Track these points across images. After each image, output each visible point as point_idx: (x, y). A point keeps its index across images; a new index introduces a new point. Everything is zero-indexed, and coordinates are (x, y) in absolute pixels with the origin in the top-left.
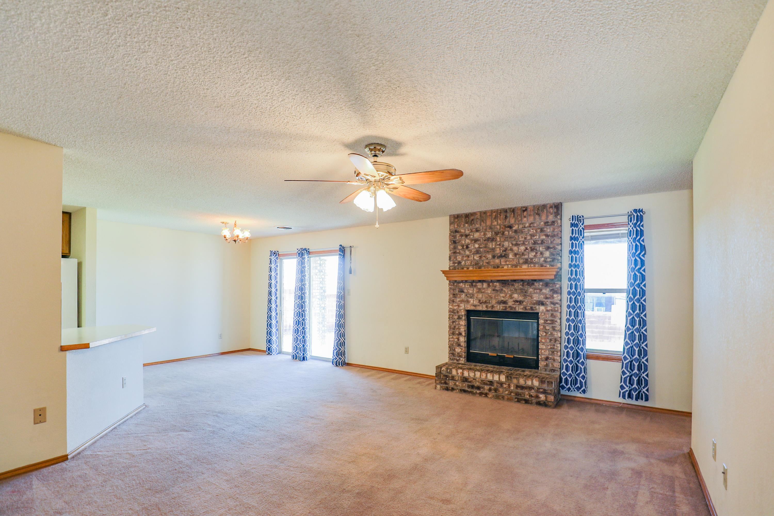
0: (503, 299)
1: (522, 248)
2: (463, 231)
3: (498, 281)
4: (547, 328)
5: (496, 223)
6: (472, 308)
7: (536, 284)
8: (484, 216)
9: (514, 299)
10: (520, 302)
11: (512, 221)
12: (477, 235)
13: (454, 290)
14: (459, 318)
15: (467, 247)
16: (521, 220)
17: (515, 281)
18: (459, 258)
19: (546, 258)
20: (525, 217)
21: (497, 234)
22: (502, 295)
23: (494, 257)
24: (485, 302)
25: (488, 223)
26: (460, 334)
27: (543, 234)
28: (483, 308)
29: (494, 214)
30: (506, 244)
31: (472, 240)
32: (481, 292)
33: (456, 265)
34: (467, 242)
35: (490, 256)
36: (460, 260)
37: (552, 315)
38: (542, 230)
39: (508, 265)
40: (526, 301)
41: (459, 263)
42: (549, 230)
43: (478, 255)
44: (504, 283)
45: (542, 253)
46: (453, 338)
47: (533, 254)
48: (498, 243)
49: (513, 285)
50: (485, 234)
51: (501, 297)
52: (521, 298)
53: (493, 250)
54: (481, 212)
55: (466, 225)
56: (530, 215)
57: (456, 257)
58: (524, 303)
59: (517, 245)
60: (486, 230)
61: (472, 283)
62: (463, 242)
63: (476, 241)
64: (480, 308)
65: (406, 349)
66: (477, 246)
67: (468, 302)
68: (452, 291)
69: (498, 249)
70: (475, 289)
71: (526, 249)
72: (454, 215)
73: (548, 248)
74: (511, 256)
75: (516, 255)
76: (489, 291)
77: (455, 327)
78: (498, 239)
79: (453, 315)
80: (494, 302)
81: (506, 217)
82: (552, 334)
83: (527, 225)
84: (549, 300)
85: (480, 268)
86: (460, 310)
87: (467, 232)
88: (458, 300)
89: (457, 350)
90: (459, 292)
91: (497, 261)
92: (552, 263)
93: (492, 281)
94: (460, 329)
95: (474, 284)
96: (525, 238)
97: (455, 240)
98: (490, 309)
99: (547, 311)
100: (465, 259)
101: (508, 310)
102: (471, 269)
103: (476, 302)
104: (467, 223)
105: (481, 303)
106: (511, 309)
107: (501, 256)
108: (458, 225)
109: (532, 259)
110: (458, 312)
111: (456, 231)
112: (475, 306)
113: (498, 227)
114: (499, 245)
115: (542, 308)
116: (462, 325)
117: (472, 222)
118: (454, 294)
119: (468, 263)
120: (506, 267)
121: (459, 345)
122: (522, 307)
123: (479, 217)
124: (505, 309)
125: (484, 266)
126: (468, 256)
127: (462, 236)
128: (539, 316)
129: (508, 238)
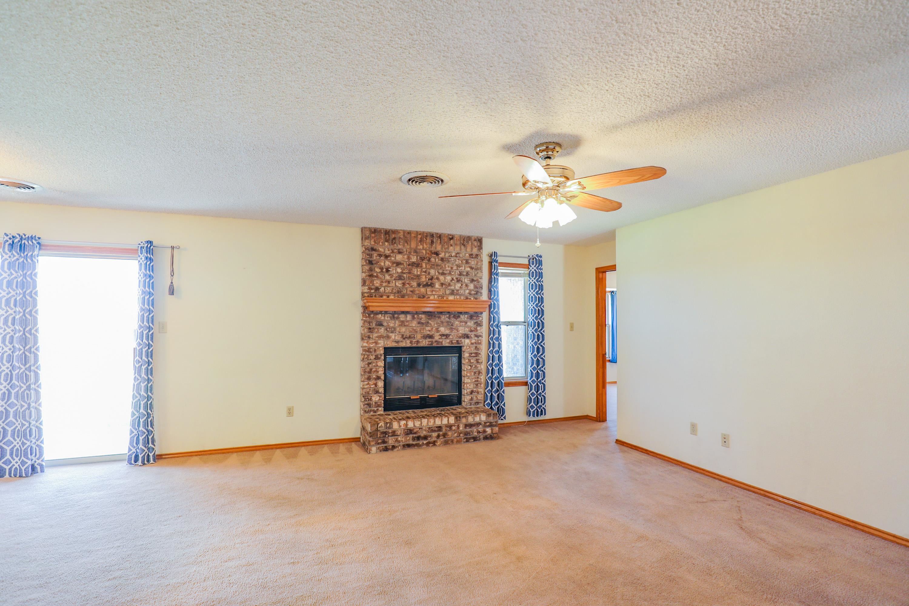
0: (428, 333)
1: (449, 278)
2: (381, 250)
3: (424, 313)
4: (472, 361)
5: (421, 247)
6: (394, 345)
7: (462, 317)
8: (408, 236)
9: (441, 333)
10: (447, 336)
11: (439, 248)
12: (399, 257)
13: (369, 323)
14: (377, 358)
15: (387, 271)
16: (448, 248)
17: (441, 313)
18: (377, 283)
19: (471, 290)
20: (451, 245)
21: (422, 259)
22: (429, 328)
23: (419, 285)
24: (410, 337)
25: (413, 245)
26: (378, 378)
27: (468, 265)
28: (406, 344)
29: (420, 236)
30: (432, 272)
31: (393, 263)
32: (405, 326)
33: (373, 291)
34: (386, 265)
35: (414, 284)
36: (377, 285)
37: (476, 347)
38: (467, 262)
39: (434, 295)
40: (452, 334)
41: (377, 289)
42: (473, 262)
43: (400, 282)
44: (430, 315)
45: (467, 285)
46: (368, 384)
47: (459, 285)
48: (424, 270)
49: (439, 317)
50: (409, 258)
51: (427, 330)
52: (447, 332)
53: (418, 277)
54: (404, 232)
55: (386, 244)
56: (456, 245)
57: (372, 282)
58: (451, 337)
59: (443, 274)
60: (410, 253)
61: (394, 315)
62: (382, 264)
63: (398, 264)
64: (403, 344)
65: (289, 409)
66: (399, 270)
67: (388, 337)
68: (367, 325)
69: (424, 277)
70: (397, 322)
71: (453, 279)
72: (370, 228)
73: (472, 281)
74: (437, 286)
75: (442, 284)
76: (414, 324)
77: (371, 369)
78: (424, 265)
79: (368, 355)
80: (418, 336)
81: (432, 242)
82: (476, 366)
83: (453, 254)
84: (473, 333)
85: (403, 296)
86: (379, 348)
87: (387, 252)
88: (375, 335)
89: (373, 399)
90: (376, 325)
91: (423, 290)
92: (476, 296)
93: (417, 313)
94: (378, 372)
95: (396, 316)
96: (452, 268)
97: (371, 259)
98: (415, 345)
99: (472, 344)
100: (384, 284)
101: (435, 345)
102: (392, 297)
103: (398, 338)
104: (387, 241)
105: (404, 339)
106: (437, 344)
107: (427, 285)
108: (375, 242)
109: (458, 290)
110: (375, 351)
111: (373, 249)
112: (397, 342)
113: (424, 252)
114: (425, 272)
115: (467, 341)
116: (380, 367)
117: (393, 241)
118: (370, 329)
119: (388, 290)
120: (432, 298)
121: (377, 392)
122: (448, 341)
123: (402, 236)
124: (432, 344)
125: (408, 295)
126: (389, 282)
127: (380, 256)
128: (463, 349)
129: (435, 266)
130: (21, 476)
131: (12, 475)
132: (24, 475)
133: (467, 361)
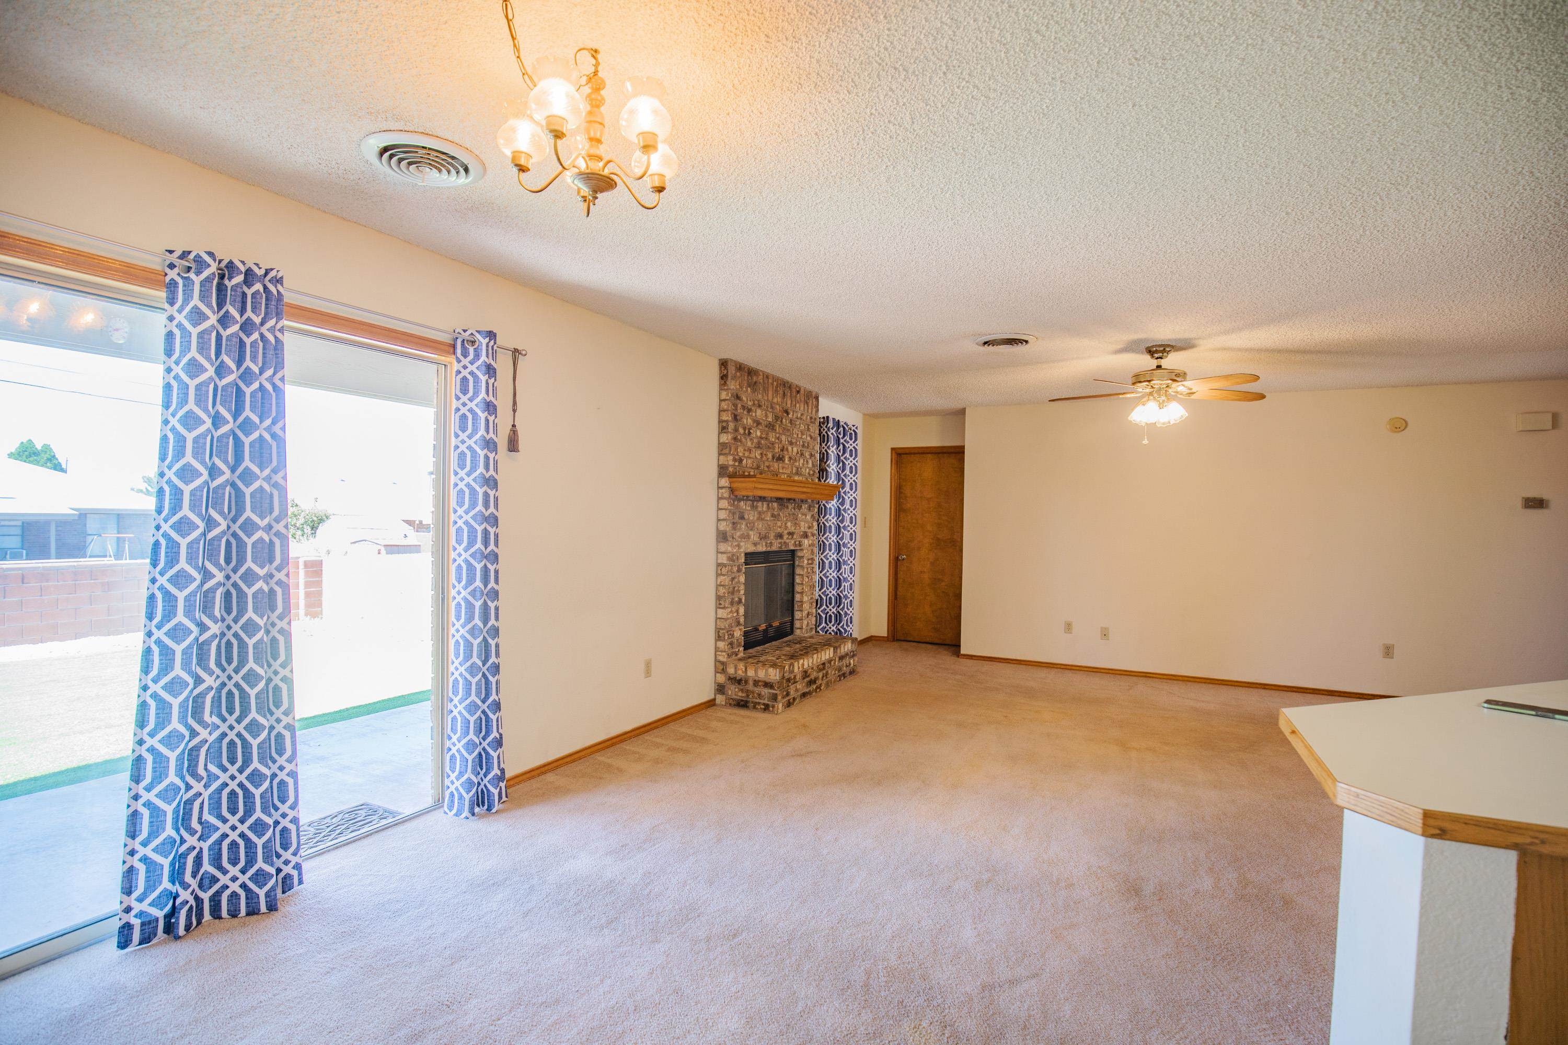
0: (779, 530)
1: (795, 450)
2: (745, 398)
3: (776, 499)
4: (809, 570)
5: (776, 400)
6: (753, 549)
7: (803, 506)
8: (766, 381)
9: (788, 531)
10: (792, 535)
11: (789, 403)
12: (759, 413)
13: (734, 514)
14: (739, 570)
15: (749, 433)
16: (796, 405)
17: (789, 500)
18: (740, 451)
19: (809, 469)
20: (798, 402)
21: (776, 418)
22: (779, 523)
23: (773, 458)
24: (765, 537)
25: (770, 396)
26: (740, 601)
28: (762, 547)
29: (775, 383)
30: (784, 439)
31: (754, 421)
32: (762, 519)
33: (734, 464)
34: (749, 423)
35: (770, 456)
36: (741, 454)
37: (812, 551)
39: (785, 473)
40: (796, 531)
41: (741, 461)
42: (811, 429)
43: (759, 451)
44: (781, 502)
45: (807, 462)
46: (728, 611)
47: (802, 461)
48: (777, 435)
49: (787, 507)
50: (766, 415)
51: (778, 527)
52: (793, 529)
53: (773, 445)
54: (763, 373)
55: (749, 389)
57: (734, 449)
58: (795, 536)
59: (791, 443)
60: (767, 407)
62: (745, 422)
63: (758, 423)
64: (759, 548)
65: (647, 665)
66: (758, 433)
67: (748, 537)
68: (728, 517)
69: (777, 446)
70: (756, 513)
71: (798, 452)
73: (810, 455)
74: (786, 460)
75: (790, 459)
76: (769, 516)
77: (734, 588)
78: (777, 429)
79: (733, 566)
80: (772, 536)
81: (784, 394)
83: (799, 415)
84: (810, 531)
85: (761, 474)
86: (740, 554)
87: (749, 403)
88: (738, 534)
89: (736, 634)
90: (739, 518)
91: (776, 465)
94: (740, 591)
95: (755, 503)
96: (797, 435)
97: (736, 413)
98: (769, 549)
100: (746, 454)
101: (783, 548)
102: (752, 474)
103: (756, 538)
104: (749, 386)
105: (761, 539)
107: (779, 459)
108: (737, 384)
109: (801, 468)
110: (738, 558)
111: (735, 397)
112: (756, 544)
113: (778, 407)
114: (778, 438)
116: (742, 583)
117: (753, 385)
118: (734, 523)
119: (749, 462)
120: (783, 477)
121: (738, 624)
122: (793, 542)
123: (761, 381)
125: (765, 472)
126: (750, 451)
127: (743, 407)
128: (799, 554)
129: (786, 430)
133: (806, 570)
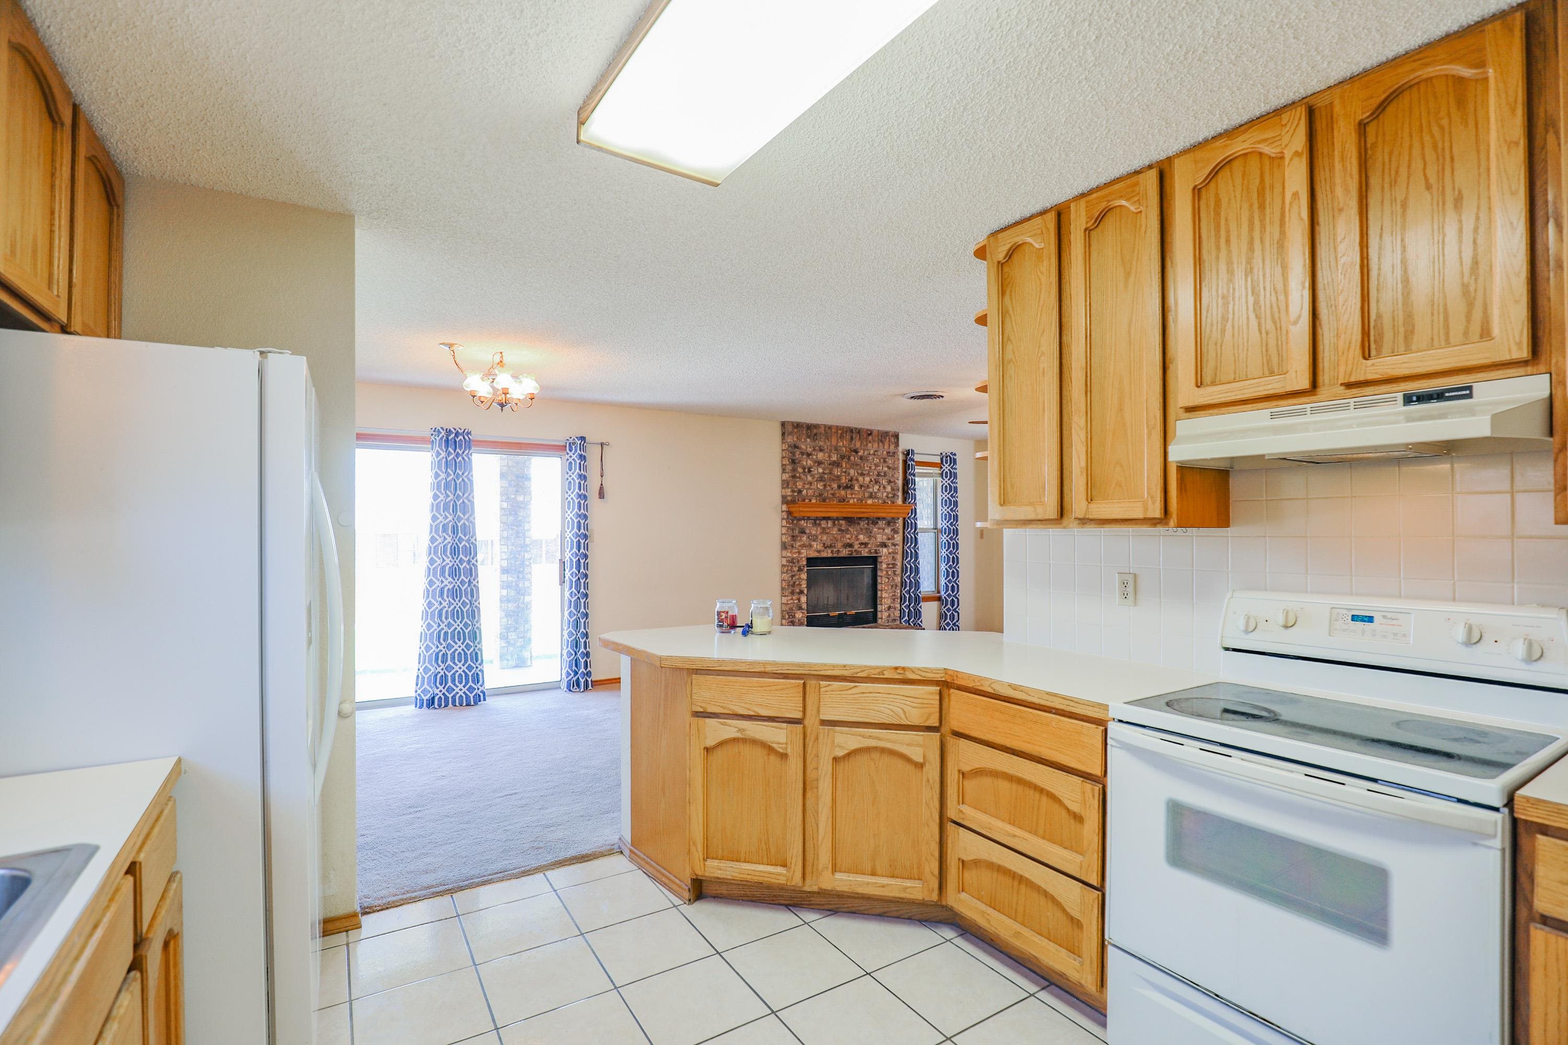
0: (848, 541)
1: (867, 479)
2: (803, 447)
3: (845, 519)
4: (890, 573)
5: (841, 444)
6: (816, 555)
7: (880, 523)
8: (829, 431)
9: (860, 541)
10: (866, 544)
11: (858, 445)
12: (820, 456)
13: (793, 530)
14: (800, 570)
15: (810, 471)
16: (867, 445)
17: (860, 518)
18: (800, 485)
19: (888, 493)
20: (870, 442)
21: (843, 457)
22: (848, 536)
23: (839, 487)
24: (831, 546)
25: (834, 442)
26: (801, 592)
27: (885, 465)
28: (827, 554)
29: (840, 432)
30: (852, 472)
31: (815, 462)
32: (826, 533)
33: (796, 494)
34: (809, 464)
35: (835, 486)
36: (800, 487)
37: (893, 557)
38: (885, 461)
39: (854, 498)
40: (871, 542)
41: (800, 492)
42: (890, 461)
43: (822, 484)
44: (850, 520)
45: (884, 487)
46: (792, 599)
47: (876, 487)
48: (844, 470)
49: (859, 524)
50: (830, 457)
51: (847, 538)
52: (866, 540)
53: (839, 478)
54: (825, 426)
55: (808, 440)
56: (874, 441)
57: (795, 483)
58: (869, 546)
59: (862, 474)
60: (831, 450)
61: (816, 521)
62: (805, 463)
63: (820, 463)
64: (824, 555)
66: (821, 470)
67: (811, 546)
68: (790, 532)
69: (844, 478)
70: (819, 529)
71: (871, 481)
72: (792, 422)
73: (890, 482)
74: (856, 488)
75: (861, 486)
76: (835, 531)
77: (794, 583)
78: (844, 466)
79: (792, 567)
80: (839, 545)
81: (852, 438)
82: (893, 579)
83: (872, 452)
84: (890, 541)
85: (824, 500)
86: (801, 559)
87: (809, 450)
88: (798, 544)
89: (797, 615)
90: (799, 532)
91: (843, 493)
92: (893, 499)
93: (838, 519)
94: (801, 585)
95: (818, 522)
96: (870, 468)
97: (794, 458)
98: (835, 555)
99: (889, 553)
100: (807, 486)
101: (854, 555)
102: (814, 501)
103: (820, 547)
104: (809, 438)
105: (825, 548)
106: (857, 554)
107: (847, 487)
108: (797, 438)
109: (876, 493)
110: (798, 561)
111: (796, 447)
112: (819, 552)
113: (844, 449)
114: (845, 472)
115: (885, 550)
116: (803, 579)
117: (814, 437)
118: (793, 536)
119: (810, 492)
120: (851, 501)
121: (800, 608)
122: (867, 550)
123: (823, 432)
124: (851, 554)
125: (829, 498)
126: (811, 484)
127: (802, 454)
128: (879, 560)
129: (854, 465)
130: (468, 705)
131: (457, 704)
132: (472, 703)
133: (885, 572)
